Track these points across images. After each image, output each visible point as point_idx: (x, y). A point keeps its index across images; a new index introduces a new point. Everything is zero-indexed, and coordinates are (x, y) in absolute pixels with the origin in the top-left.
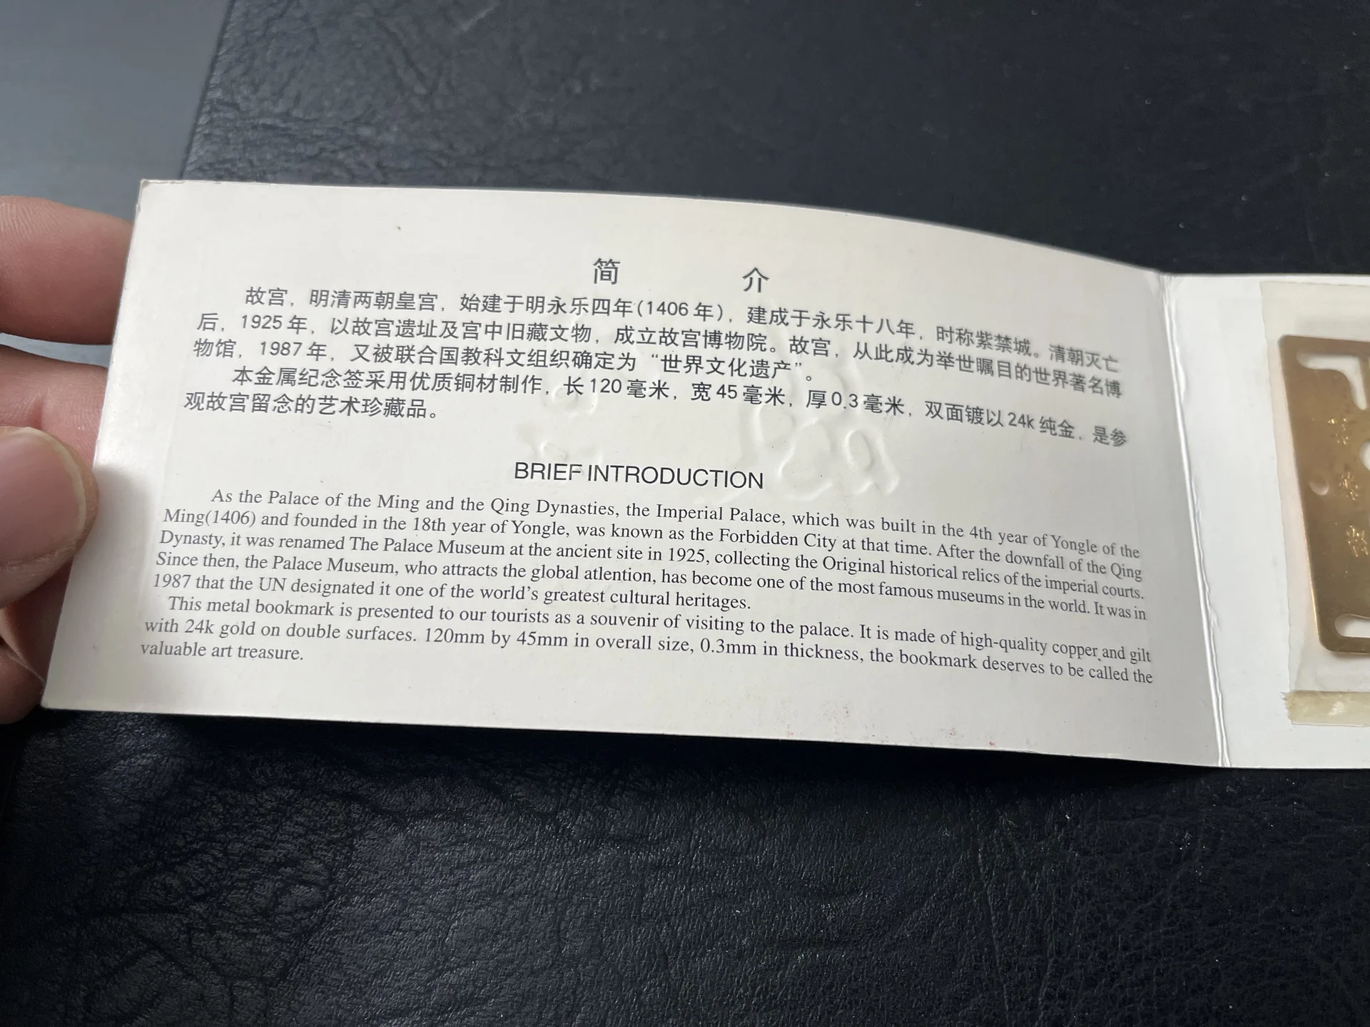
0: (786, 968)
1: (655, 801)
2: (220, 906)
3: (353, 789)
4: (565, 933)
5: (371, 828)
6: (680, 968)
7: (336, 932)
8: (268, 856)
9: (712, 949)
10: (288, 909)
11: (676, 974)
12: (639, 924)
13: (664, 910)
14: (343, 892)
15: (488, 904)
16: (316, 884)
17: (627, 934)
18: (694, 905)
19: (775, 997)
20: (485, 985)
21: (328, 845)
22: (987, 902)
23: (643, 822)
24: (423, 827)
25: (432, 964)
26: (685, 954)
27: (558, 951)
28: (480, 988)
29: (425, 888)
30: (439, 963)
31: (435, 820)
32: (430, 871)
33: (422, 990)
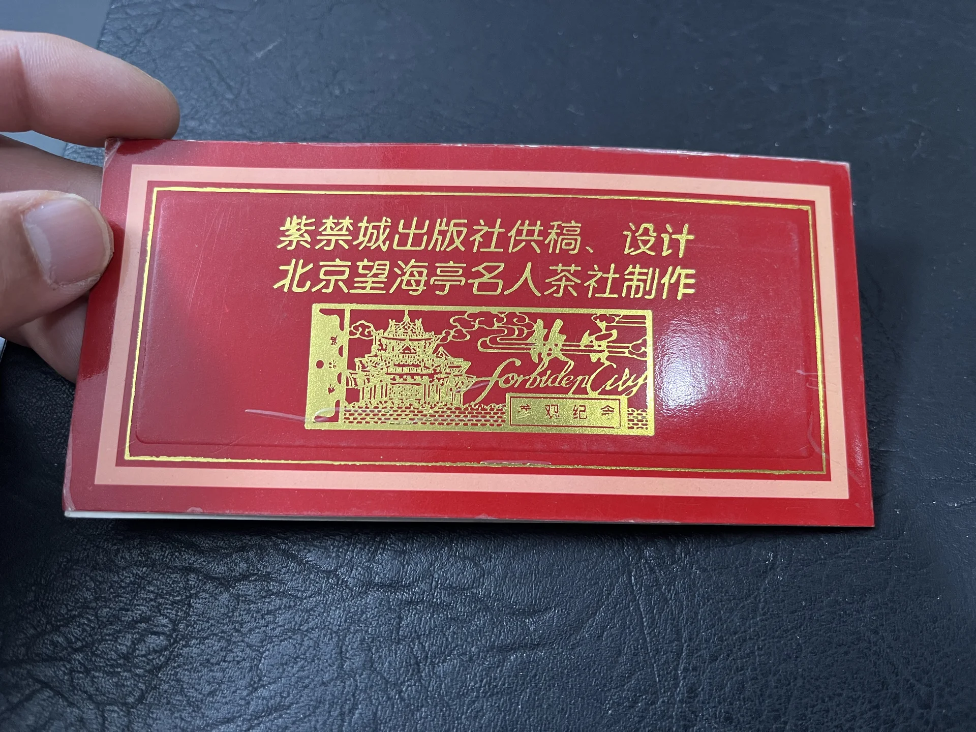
0: (503, 665)
1: (407, 557)
2: (93, 654)
3: (189, 564)
4: (346, 654)
5: (204, 591)
6: (429, 672)
7: (179, 666)
8: (128, 617)
9: (450, 656)
10: (144, 652)
11: (426, 676)
12: (398, 643)
13: (416, 632)
14: (183, 638)
15: (290, 638)
16: (163, 634)
17: (390, 650)
18: (436, 627)
19: (496, 686)
20: (288, 695)
21: (172, 605)
22: (639, 609)
23: (399, 572)
24: (243, 588)
25: (250, 683)
26: (431, 661)
27: (341, 667)
28: (285, 698)
29: (244, 630)
30: (255, 683)
31: (250, 582)
32: (247, 618)
33: (243, 702)
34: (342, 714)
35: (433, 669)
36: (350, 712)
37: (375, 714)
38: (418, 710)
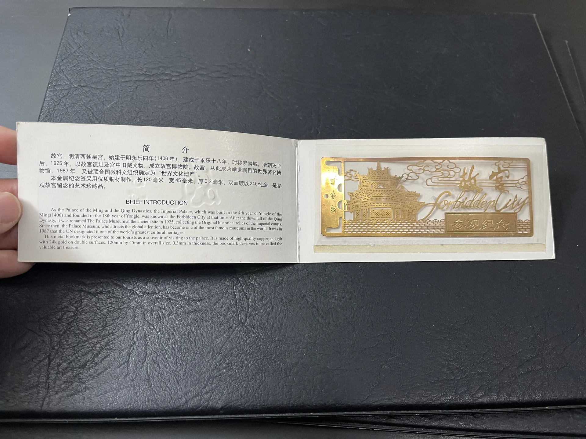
0: (189, 317)
1: (158, 284)
2: (47, 319)
3: (81, 289)
4: (136, 315)
5: (87, 297)
7: (78, 321)
8: (60, 307)
9: (171, 314)
10: (66, 318)
11: (163, 321)
12: (154, 311)
13: (160, 307)
14: (79, 312)
15: (117, 311)
16: (73, 311)
17: (151, 313)
18: (167, 306)
19: (186, 323)
21: (75, 302)
23: (155, 289)
24: (100, 296)
25: (102, 326)
26: (165, 316)
27: (134, 319)
28: (115, 330)
29: (101, 309)
30: (104, 325)
31: (103, 294)
32: (102, 305)
33: (100, 332)
34: (134, 334)
35: (165, 319)
36: (136, 333)
37: (145, 333)
38: (159, 332)
